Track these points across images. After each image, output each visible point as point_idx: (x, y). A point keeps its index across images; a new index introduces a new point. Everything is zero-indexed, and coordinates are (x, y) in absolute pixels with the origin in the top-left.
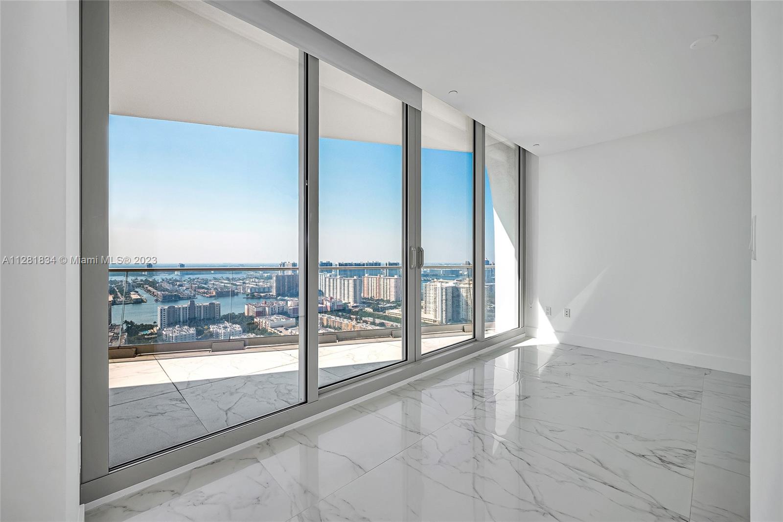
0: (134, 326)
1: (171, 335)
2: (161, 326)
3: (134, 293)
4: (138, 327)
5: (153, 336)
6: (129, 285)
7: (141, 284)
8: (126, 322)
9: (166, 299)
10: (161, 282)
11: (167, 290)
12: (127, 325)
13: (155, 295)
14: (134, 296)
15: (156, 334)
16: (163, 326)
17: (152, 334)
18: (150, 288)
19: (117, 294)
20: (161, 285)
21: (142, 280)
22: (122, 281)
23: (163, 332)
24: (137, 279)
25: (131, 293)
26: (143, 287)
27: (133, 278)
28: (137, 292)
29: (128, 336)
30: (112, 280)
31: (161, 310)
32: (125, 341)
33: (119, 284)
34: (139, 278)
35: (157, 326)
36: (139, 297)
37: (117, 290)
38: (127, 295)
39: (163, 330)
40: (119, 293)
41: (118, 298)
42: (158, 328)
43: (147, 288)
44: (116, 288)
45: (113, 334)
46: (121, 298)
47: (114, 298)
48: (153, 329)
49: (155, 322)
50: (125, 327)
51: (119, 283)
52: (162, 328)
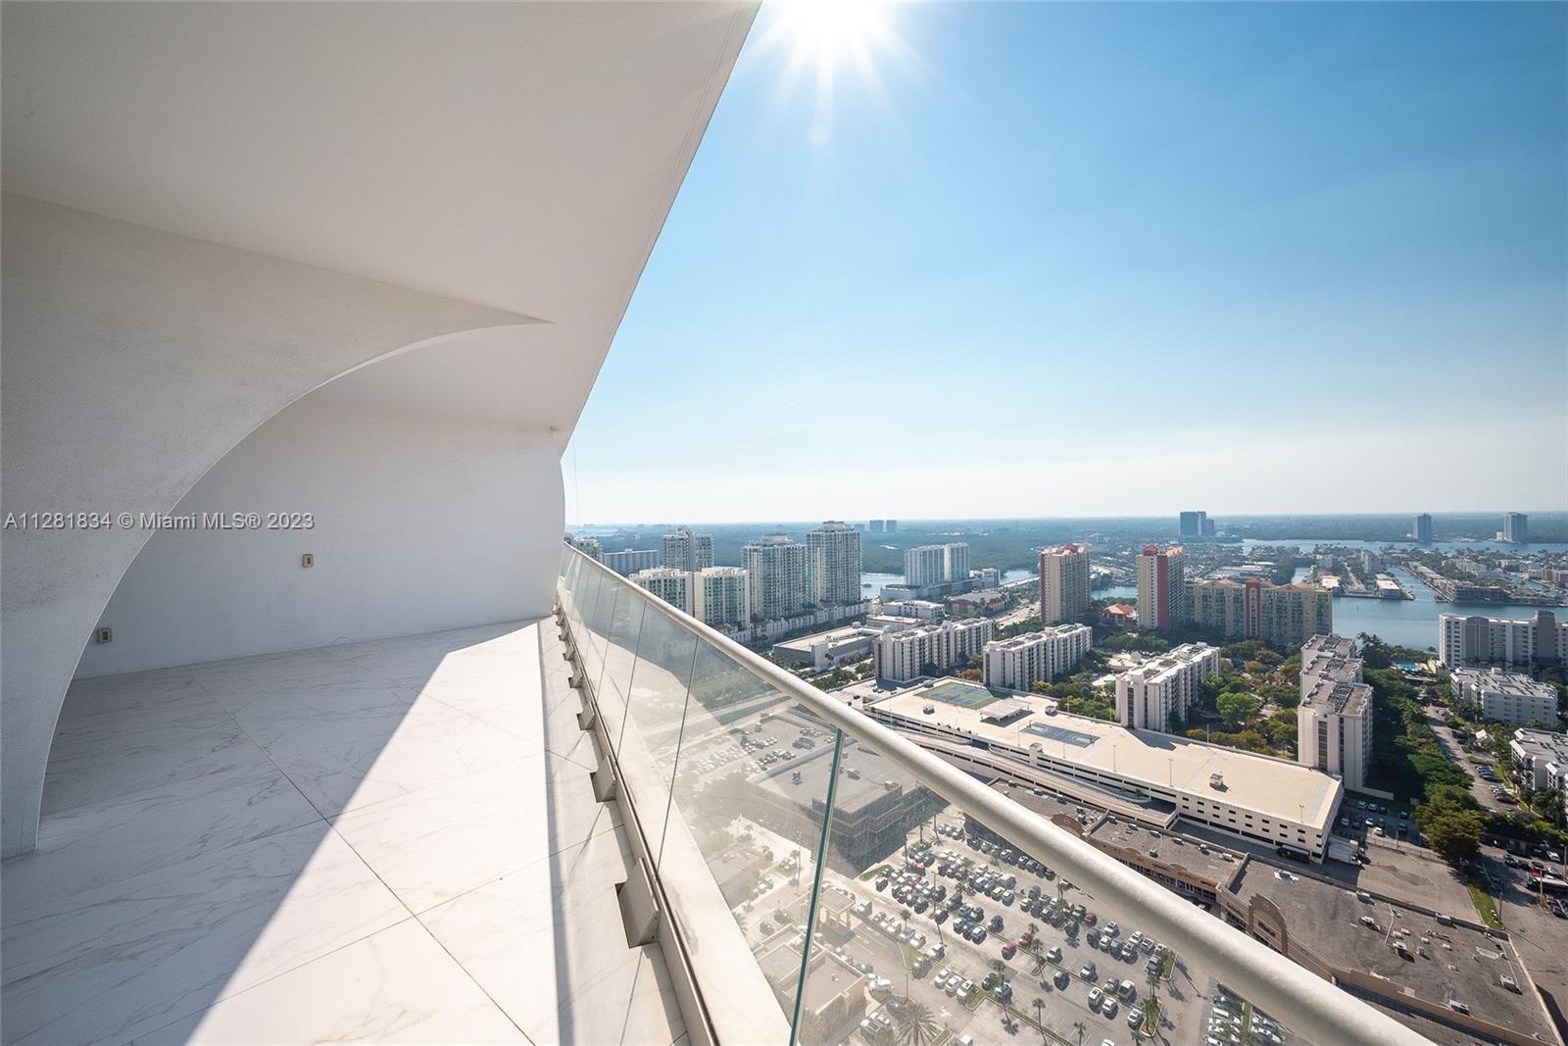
0: (1382, 647)
1: (1474, 687)
2: (1449, 660)
3: (1385, 577)
4: (1388, 650)
5: (1426, 679)
6: (1372, 560)
7: (1403, 559)
8: (1363, 635)
9: (1466, 599)
10: (1454, 557)
11: (1470, 577)
12: (1365, 642)
13: (1438, 587)
14: (1385, 584)
15: (1432, 676)
16: (1453, 663)
17: (1422, 673)
18: (1423, 569)
19: (1347, 576)
20: (1454, 564)
21: (1404, 551)
22: (1359, 551)
23: (1452, 675)
24: (1391, 548)
25: (1378, 576)
26: (1407, 565)
27: (1384, 545)
28: (1393, 576)
29: (1364, 665)
30: (1339, 546)
31: (1449, 622)
32: (1357, 675)
33: (1354, 556)
34: (1399, 546)
35: (1436, 658)
36: (1395, 587)
37: (1349, 569)
38: (1368, 579)
39: (1453, 671)
40: (1351, 575)
41: (1351, 584)
42: (1439, 663)
43: (1416, 567)
44: (1346, 564)
45: (1332, 654)
46: (1356, 583)
47: (1341, 583)
48: (1426, 663)
49: (1432, 649)
50: (1360, 644)
51: (1352, 554)
52: (1449, 665)
